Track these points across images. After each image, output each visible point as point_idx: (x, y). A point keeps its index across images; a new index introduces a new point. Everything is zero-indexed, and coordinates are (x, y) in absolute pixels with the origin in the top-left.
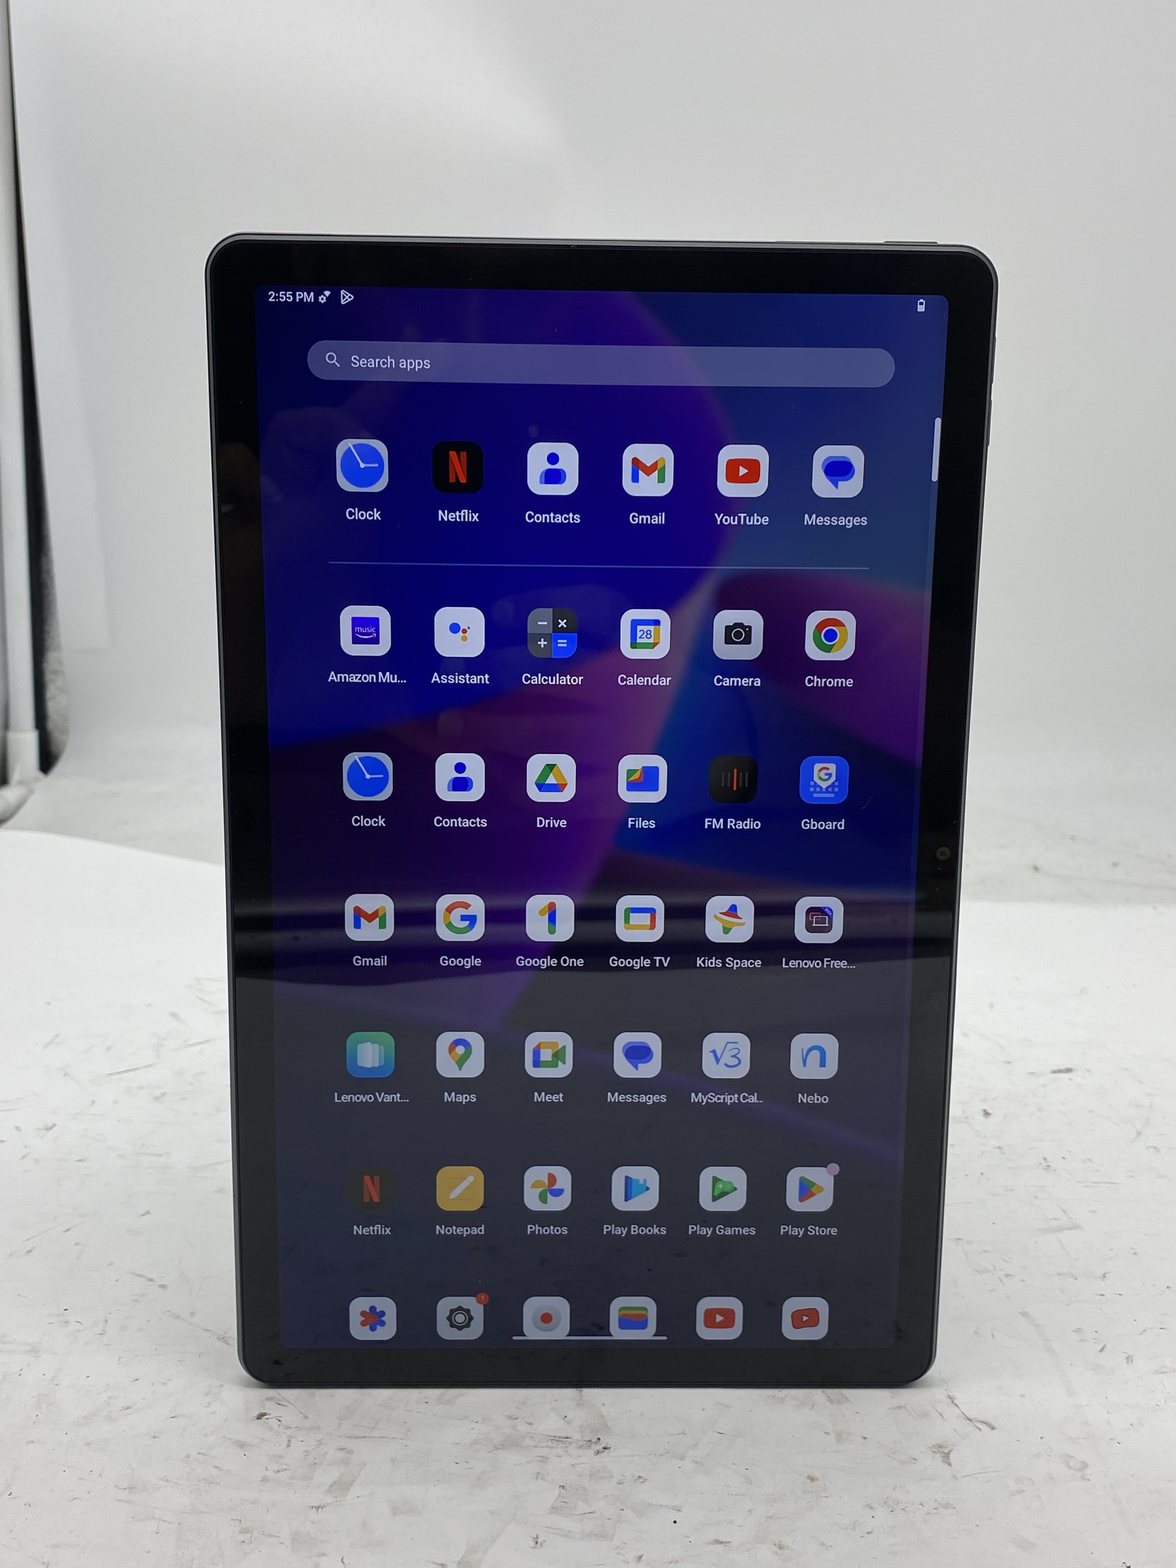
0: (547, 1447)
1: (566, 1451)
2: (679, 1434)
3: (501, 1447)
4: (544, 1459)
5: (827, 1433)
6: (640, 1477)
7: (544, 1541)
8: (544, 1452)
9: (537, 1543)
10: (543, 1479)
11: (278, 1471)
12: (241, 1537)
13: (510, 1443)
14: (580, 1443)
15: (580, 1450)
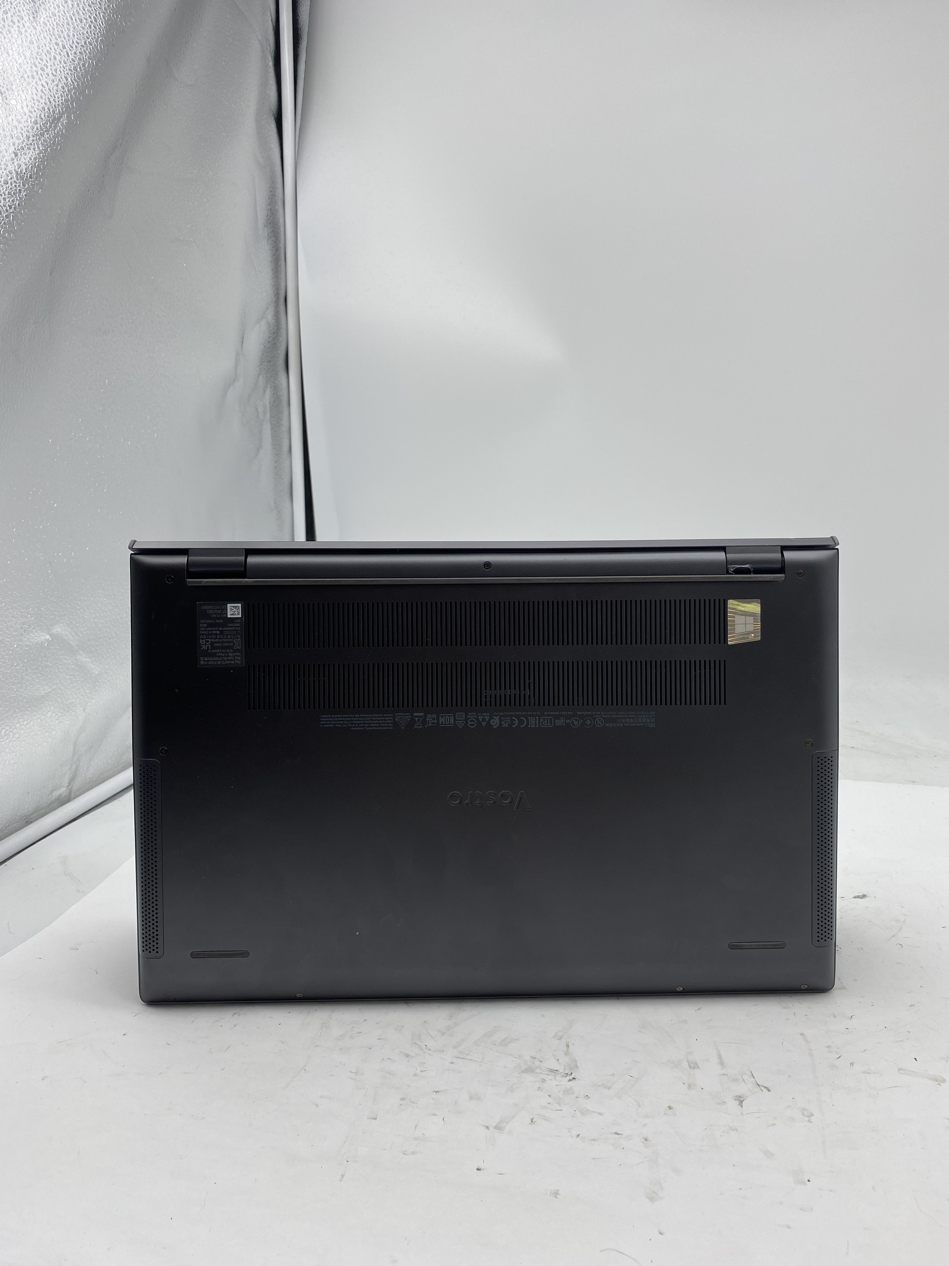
0: (547, 1074)
1: (555, 1078)
2: (611, 1075)
3: (525, 1071)
4: (544, 1081)
5: (684, 1084)
6: (587, 1096)
7: (536, 1121)
8: (545, 1077)
9: (532, 1122)
10: (541, 1091)
11: (422, 1071)
12: (401, 1102)
13: (530, 1070)
14: (563, 1074)
15: (562, 1078)
